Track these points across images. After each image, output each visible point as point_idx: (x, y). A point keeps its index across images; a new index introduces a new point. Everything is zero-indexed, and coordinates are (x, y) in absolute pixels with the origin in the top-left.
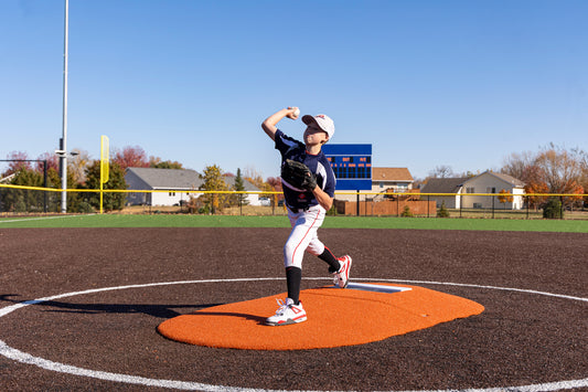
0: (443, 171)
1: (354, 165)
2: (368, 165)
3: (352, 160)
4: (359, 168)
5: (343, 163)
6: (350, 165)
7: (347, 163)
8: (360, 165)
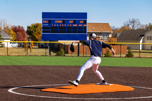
0: (133, 22)
1: (76, 25)
2: (85, 25)
3: (75, 22)
4: (79, 27)
5: (70, 24)
6: (74, 25)
7: (72, 24)
8: (80, 25)
